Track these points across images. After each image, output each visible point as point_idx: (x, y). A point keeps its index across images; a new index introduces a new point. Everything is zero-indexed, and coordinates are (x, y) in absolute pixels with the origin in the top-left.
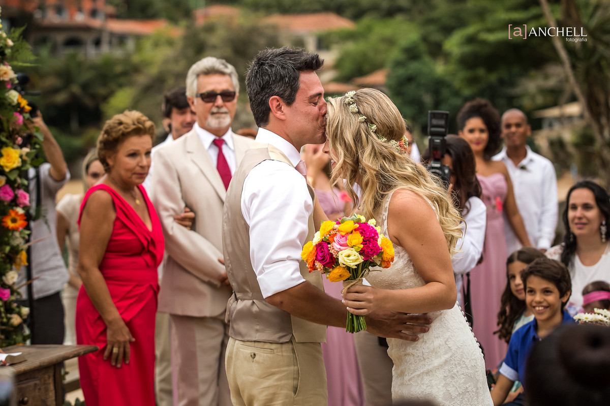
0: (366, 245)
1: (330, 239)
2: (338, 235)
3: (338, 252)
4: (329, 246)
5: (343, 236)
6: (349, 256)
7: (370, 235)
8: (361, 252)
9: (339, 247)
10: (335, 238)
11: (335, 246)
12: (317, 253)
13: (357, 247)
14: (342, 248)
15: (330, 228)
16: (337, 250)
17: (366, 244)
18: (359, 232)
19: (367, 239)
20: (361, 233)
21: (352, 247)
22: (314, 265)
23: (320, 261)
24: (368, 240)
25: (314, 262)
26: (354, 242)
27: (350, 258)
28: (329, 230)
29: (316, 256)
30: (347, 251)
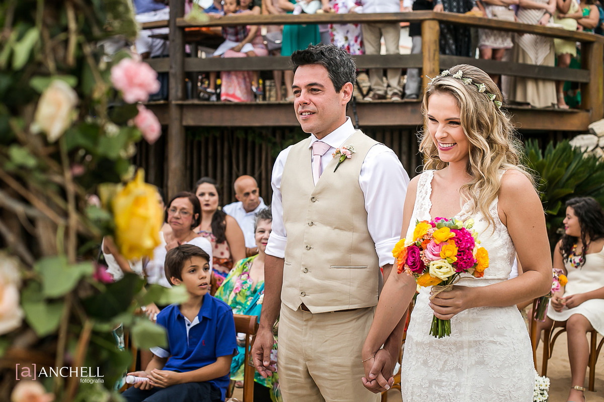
0: (460, 257)
1: (423, 246)
2: (432, 242)
3: (429, 261)
4: (421, 252)
5: (438, 245)
6: (440, 268)
7: (465, 245)
8: (454, 265)
9: (431, 256)
10: (428, 246)
11: (427, 255)
12: (408, 257)
13: (450, 259)
14: (434, 258)
15: (425, 232)
16: (428, 258)
17: (460, 255)
18: (454, 241)
19: (462, 249)
20: (457, 242)
21: (445, 259)
22: (403, 268)
23: (410, 267)
24: (463, 251)
25: (404, 266)
26: (448, 253)
27: (442, 270)
28: (423, 234)
29: (407, 260)
30: (439, 263)
